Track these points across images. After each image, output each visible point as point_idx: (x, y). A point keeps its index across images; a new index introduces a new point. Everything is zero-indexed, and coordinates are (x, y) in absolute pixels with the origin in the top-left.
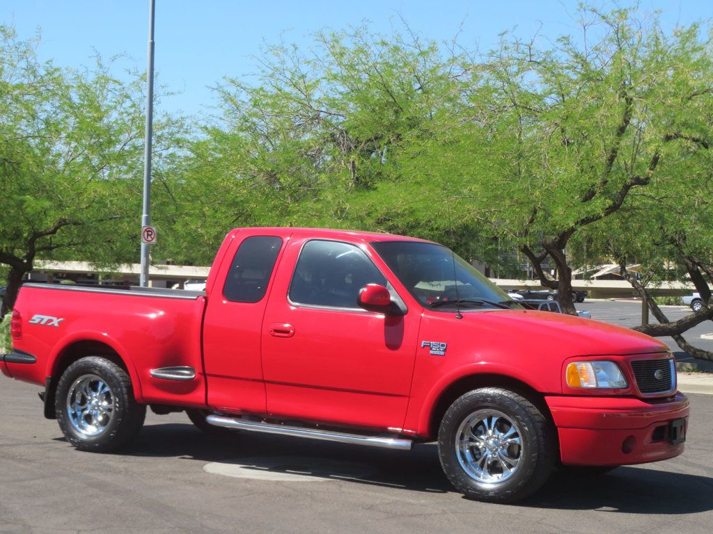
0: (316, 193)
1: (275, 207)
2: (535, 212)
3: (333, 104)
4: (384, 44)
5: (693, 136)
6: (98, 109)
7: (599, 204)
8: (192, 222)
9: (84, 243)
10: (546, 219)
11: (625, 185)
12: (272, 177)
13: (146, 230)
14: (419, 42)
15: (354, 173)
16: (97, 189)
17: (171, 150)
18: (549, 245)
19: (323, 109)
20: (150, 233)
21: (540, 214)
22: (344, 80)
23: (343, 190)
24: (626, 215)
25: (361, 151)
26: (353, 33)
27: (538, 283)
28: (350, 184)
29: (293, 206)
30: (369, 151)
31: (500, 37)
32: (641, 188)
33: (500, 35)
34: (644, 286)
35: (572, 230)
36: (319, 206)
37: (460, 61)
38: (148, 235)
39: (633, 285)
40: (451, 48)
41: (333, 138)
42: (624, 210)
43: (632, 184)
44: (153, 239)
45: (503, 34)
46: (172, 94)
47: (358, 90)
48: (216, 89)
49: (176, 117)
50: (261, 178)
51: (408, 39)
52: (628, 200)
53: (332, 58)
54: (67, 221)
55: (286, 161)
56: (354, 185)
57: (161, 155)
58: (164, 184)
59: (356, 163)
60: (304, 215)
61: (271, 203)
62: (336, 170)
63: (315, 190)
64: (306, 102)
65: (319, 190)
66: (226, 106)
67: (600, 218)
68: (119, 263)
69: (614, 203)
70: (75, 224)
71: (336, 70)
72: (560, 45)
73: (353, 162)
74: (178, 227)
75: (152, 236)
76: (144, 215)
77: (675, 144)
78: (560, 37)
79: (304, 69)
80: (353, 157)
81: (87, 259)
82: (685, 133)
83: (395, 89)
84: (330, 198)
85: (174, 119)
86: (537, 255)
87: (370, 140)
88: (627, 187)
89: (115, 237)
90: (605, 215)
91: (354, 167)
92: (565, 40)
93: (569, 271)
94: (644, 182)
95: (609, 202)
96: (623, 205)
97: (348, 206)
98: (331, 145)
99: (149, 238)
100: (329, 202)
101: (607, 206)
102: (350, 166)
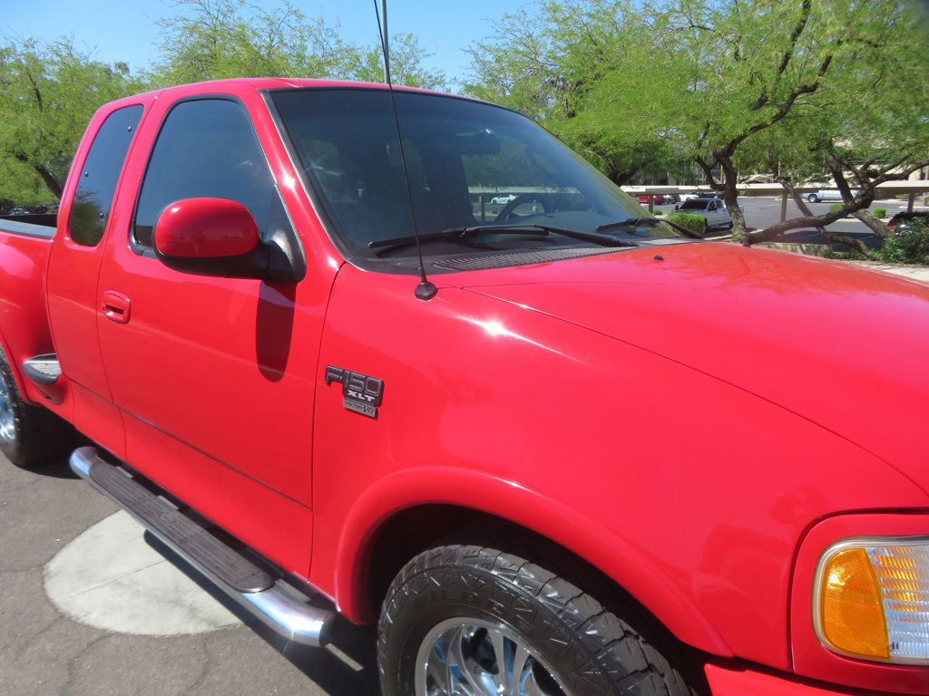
2: (708, 126)
7: (768, 113)
10: (717, 130)
11: (792, 94)
15: (567, 108)
18: (718, 154)
21: (712, 128)
23: (557, 121)
24: (791, 122)
25: (573, 91)
27: (707, 187)
32: (807, 96)
35: (741, 138)
42: (789, 118)
43: (800, 93)
48: (469, 51)
52: (793, 109)
64: (534, 57)
66: (477, 66)
67: (768, 125)
69: (781, 112)
73: (567, 99)
80: (566, 96)
86: (709, 164)
88: (794, 96)
90: (772, 124)
91: (567, 103)
93: (735, 175)
94: (811, 89)
95: (776, 111)
96: (789, 114)
101: (774, 114)
102: (564, 103)
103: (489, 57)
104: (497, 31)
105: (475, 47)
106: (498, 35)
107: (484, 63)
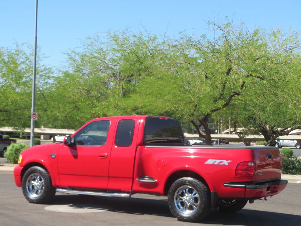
0: (106, 98)
1: (89, 104)
3: (114, 61)
4: (135, 36)
5: (257, 75)
6: (15, 63)
7: (220, 104)
8: (54, 110)
9: (9, 120)
11: (231, 95)
12: (88, 92)
13: (33, 114)
14: (150, 35)
15: (123, 90)
16: (14, 96)
17: (46, 81)
18: (201, 120)
19: (110, 63)
20: (35, 115)
22: (119, 51)
23: (117, 97)
24: (231, 107)
25: (126, 80)
26: (122, 32)
28: (121, 95)
29: (97, 104)
30: (129, 81)
31: (179, 34)
32: (237, 96)
33: (179, 33)
34: (244, 137)
35: (210, 114)
36: (107, 104)
37: (167, 43)
38: (34, 116)
39: (239, 136)
40: (163, 38)
41: (114, 75)
42: (231, 105)
43: (234, 95)
44: (36, 118)
45: (181, 33)
46: (47, 57)
47: (125, 56)
48: (66, 54)
49: (48, 67)
50: (84, 92)
51: (145, 34)
52: (232, 101)
53: (113, 42)
54: (2, 110)
55: (94, 85)
56: (122, 95)
57: (41, 82)
58: (43, 94)
59: (123, 86)
60: (102, 107)
61: (88, 103)
62: (115, 89)
63: (106, 97)
64: (103, 60)
65: (108, 97)
66: (70, 62)
67: (221, 109)
68: (25, 128)
69: (226, 103)
70: (5, 111)
71: (116, 47)
72: (202, 38)
73: (122, 85)
74: (49, 112)
75: (36, 117)
76: (32, 108)
77: (250, 79)
78: (201, 35)
79: (102, 46)
80: (122, 83)
81: (11, 126)
82: (254, 74)
83: (140, 55)
84: (112, 100)
85: (47, 68)
86: (198, 125)
87: (129, 76)
88: (232, 96)
89: (22, 117)
90: (223, 108)
91: (122, 87)
92: (204, 36)
94: (238, 94)
95: (224, 102)
97: (119, 103)
98: (113, 79)
99: (35, 118)
100: (111, 102)
101: (223, 104)
102: (121, 87)
103: (77, 58)
104: (84, 45)
105: (69, 52)
106: (84, 47)
107: (75, 61)
